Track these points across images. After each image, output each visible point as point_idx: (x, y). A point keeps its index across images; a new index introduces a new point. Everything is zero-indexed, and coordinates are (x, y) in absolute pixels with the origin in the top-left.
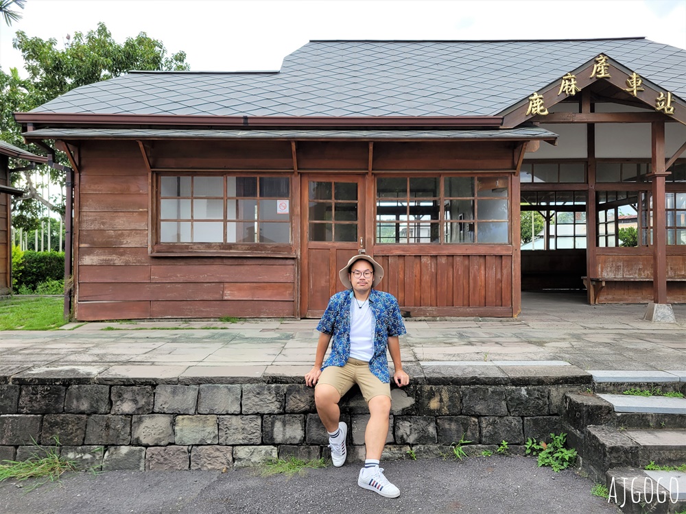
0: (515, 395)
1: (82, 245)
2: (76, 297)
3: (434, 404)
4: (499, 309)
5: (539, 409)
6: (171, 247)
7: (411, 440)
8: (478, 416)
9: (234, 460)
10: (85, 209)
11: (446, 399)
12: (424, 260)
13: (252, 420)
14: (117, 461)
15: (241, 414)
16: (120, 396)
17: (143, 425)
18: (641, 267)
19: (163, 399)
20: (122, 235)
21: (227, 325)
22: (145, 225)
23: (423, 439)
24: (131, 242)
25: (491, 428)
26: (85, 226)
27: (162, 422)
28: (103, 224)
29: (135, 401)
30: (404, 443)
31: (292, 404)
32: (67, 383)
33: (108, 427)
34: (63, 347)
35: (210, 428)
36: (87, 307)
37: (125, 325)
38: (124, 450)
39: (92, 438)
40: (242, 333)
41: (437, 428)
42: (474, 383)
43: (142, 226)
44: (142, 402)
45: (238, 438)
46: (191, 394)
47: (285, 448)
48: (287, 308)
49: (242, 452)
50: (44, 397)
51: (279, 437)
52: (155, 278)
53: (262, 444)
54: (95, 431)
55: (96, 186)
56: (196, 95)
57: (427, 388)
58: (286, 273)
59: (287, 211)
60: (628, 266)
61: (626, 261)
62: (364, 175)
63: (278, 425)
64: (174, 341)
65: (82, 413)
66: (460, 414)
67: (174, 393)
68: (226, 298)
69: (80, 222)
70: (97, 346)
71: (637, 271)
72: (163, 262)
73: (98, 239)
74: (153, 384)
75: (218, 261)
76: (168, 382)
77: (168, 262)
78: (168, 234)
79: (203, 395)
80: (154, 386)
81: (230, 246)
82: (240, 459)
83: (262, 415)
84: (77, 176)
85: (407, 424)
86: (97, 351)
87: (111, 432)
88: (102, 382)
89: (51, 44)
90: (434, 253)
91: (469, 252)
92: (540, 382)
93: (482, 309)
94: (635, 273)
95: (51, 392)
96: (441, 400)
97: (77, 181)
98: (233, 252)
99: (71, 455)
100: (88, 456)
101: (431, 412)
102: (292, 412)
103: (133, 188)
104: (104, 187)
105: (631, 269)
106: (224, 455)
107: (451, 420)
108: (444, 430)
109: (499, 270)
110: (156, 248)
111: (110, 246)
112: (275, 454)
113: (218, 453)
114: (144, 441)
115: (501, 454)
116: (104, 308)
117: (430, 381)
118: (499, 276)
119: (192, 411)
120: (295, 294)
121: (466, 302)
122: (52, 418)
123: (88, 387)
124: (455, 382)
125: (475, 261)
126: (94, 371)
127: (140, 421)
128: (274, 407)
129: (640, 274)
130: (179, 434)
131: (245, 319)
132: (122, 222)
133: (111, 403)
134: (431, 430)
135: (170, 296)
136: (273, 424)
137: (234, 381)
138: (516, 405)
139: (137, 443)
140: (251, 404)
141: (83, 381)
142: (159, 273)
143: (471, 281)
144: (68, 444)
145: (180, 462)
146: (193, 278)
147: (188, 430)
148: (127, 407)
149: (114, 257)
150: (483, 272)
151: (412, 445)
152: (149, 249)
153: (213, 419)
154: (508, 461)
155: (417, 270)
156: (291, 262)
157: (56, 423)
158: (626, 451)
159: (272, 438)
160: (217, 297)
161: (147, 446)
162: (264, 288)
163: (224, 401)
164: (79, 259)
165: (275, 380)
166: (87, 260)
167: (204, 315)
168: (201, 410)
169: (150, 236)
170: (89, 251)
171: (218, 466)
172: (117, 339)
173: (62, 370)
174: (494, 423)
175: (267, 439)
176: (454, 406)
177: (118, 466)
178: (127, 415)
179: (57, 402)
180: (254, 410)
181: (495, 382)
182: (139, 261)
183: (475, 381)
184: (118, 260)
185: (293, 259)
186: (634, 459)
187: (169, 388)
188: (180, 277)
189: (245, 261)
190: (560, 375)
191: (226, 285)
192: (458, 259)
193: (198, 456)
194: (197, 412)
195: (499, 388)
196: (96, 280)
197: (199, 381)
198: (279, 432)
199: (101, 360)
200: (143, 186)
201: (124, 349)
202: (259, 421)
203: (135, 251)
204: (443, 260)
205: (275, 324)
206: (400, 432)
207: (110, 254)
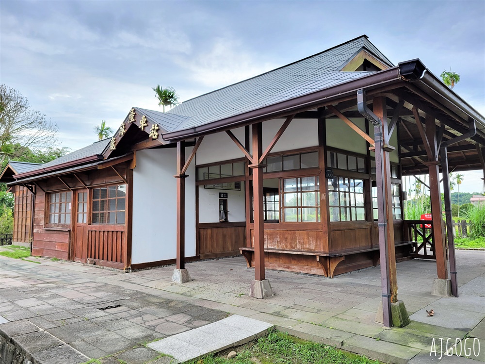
1: (35, 225)
4: (120, 264)
10: (36, 210)
18: (278, 239)
20: (40, 220)
24: (42, 223)
26: (35, 216)
28: (38, 215)
43: (44, 216)
48: (67, 256)
52: (45, 239)
55: (37, 201)
58: (68, 239)
60: (270, 239)
61: (269, 234)
68: (56, 249)
71: (276, 243)
72: (46, 232)
73: (37, 222)
75: (55, 232)
84: (35, 196)
94: (275, 245)
103: (43, 200)
105: (273, 241)
110: (46, 226)
111: (39, 225)
116: (36, 250)
120: (68, 249)
129: (278, 246)
131: (59, 260)
132: (41, 215)
135: (47, 247)
156: (68, 233)
162: (63, 245)
166: (35, 231)
167: (52, 256)
182: (43, 232)
184: (39, 231)
188: (49, 239)
191: (57, 243)
196: (36, 239)
203: (42, 227)
207: (39, 228)
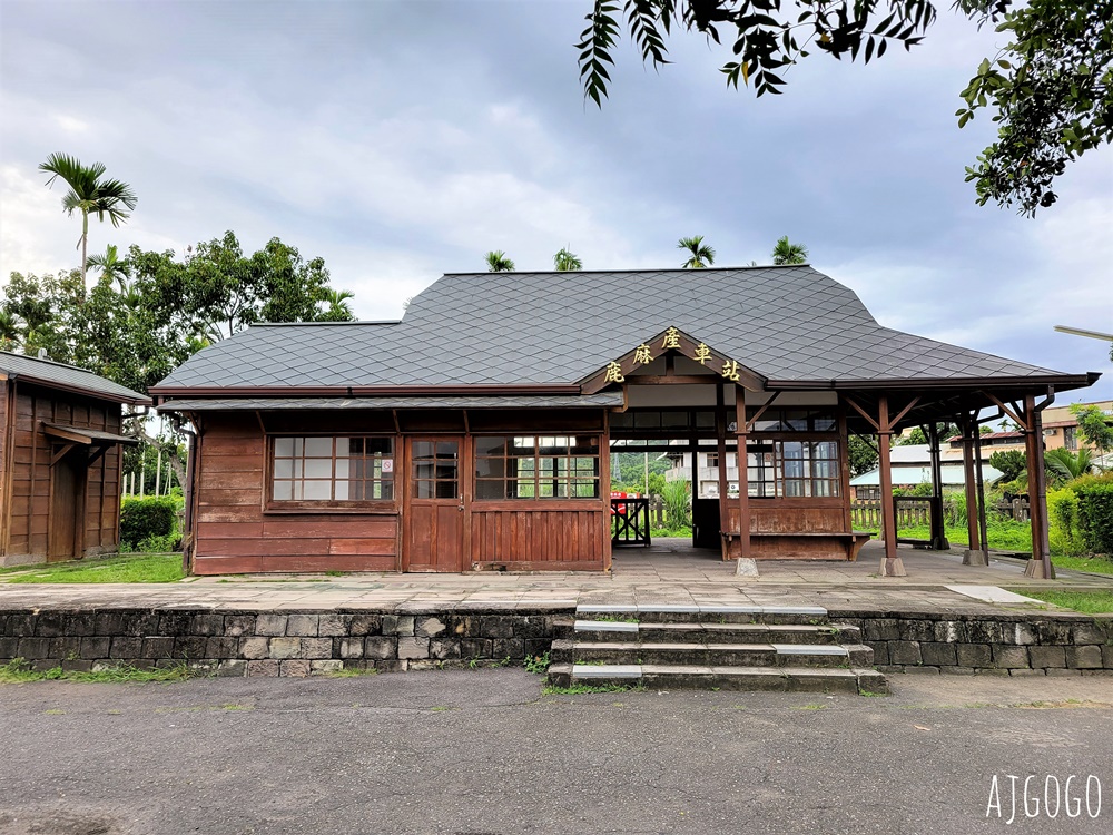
0: (519, 622)
1: (201, 504)
2: (195, 552)
3: (459, 629)
4: (591, 563)
5: (536, 633)
6: (283, 504)
7: (441, 656)
8: (492, 638)
9: (311, 670)
10: (205, 470)
11: (468, 626)
12: (519, 515)
13: (326, 641)
14: (228, 670)
15: (318, 636)
16: (231, 623)
17: (246, 644)
19: (262, 625)
20: (237, 494)
21: (332, 578)
22: (259, 484)
23: (451, 655)
24: (246, 501)
25: (500, 647)
26: (204, 486)
27: (261, 642)
28: (221, 483)
29: (242, 627)
30: (436, 658)
31: (355, 630)
32: (194, 613)
33: (222, 645)
34: (187, 593)
35: (295, 647)
36: (205, 562)
37: (238, 579)
38: (233, 662)
39: (211, 654)
40: (340, 584)
41: (461, 647)
42: (490, 614)
43: (257, 485)
44: (247, 628)
45: (315, 654)
46: (282, 622)
47: (349, 662)
48: (390, 562)
49: (317, 664)
50: (177, 624)
51: (344, 654)
52: (267, 534)
53: (333, 658)
54: (213, 648)
55: (215, 450)
56: (311, 359)
57: (455, 617)
58: (389, 530)
59: (391, 470)
60: (762, 519)
62: (463, 435)
63: (344, 644)
64: (278, 589)
65: (204, 635)
66: (479, 636)
67: (270, 621)
68: (332, 553)
69: (200, 482)
70: (214, 592)
71: (772, 524)
72: (274, 519)
73: (216, 497)
74: (255, 614)
75: (325, 518)
76: (266, 613)
77: (279, 519)
78: (281, 493)
79: (291, 622)
80: (256, 616)
81: (338, 504)
82: (315, 669)
83: (333, 637)
84: (199, 439)
85: (439, 644)
86: (214, 595)
87: (224, 649)
88: (218, 612)
89: (168, 256)
90: (529, 509)
91: (562, 508)
92: (538, 612)
93: (575, 563)
94: (770, 527)
95: (182, 620)
96: (465, 627)
97: (199, 444)
98: (340, 510)
99: (195, 666)
100: (207, 667)
101: (457, 635)
102: (355, 635)
103: (250, 450)
104: (224, 449)
105: (766, 523)
106: (304, 667)
107: (471, 641)
108: (466, 648)
109: (591, 525)
110: (268, 506)
111: (227, 504)
112: (341, 666)
113: (300, 665)
114: (247, 656)
115: (506, 666)
116: (219, 563)
117: (458, 612)
118: (591, 531)
119: (283, 634)
120: (397, 549)
121: (560, 557)
122: (182, 639)
123: (209, 616)
124: (476, 612)
125: (569, 516)
126: (213, 606)
127: (245, 641)
128: (342, 632)
130: (272, 651)
131: (350, 574)
132: (238, 482)
133: (224, 629)
134: (457, 648)
135: (281, 551)
136: (341, 644)
137: (314, 612)
138: (520, 630)
139: (242, 657)
140: (326, 629)
141: (205, 612)
142: (271, 530)
143: (565, 536)
144: (193, 658)
145: (272, 671)
146: (302, 534)
147: (279, 648)
148: (236, 631)
149: (230, 514)
150: (576, 527)
151: (441, 660)
152: (263, 508)
153: (297, 640)
154: (508, 669)
155: (513, 526)
156: (394, 518)
157: (185, 643)
158: (564, 652)
159: (340, 655)
160: (324, 552)
161: (249, 660)
162: (367, 543)
163: (306, 626)
164: (199, 517)
165: (344, 611)
166: (206, 518)
167: (311, 569)
168: (289, 633)
169: (263, 494)
170: (208, 509)
171: (300, 674)
172: (230, 589)
173: (190, 605)
174: (503, 643)
175: (336, 655)
176: (475, 631)
177: (228, 674)
178: (235, 637)
179: (186, 627)
180: (327, 634)
181: (505, 612)
182: (252, 518)
183: (490, 612)
184: (233, 518)
185: (395, 515)
186: (569, 657)
187: (266, 617)
188: (290, 534)
189: (351, 518)
190: (552, 607)
191: (333, 540)
192: (552, 514)
193: (286, 667)
194: (286, 635)
195: (508, 617)
196: (213, 537)
197: (288, 612)
198: (345, 650)
199: (217, 600)
200: (260, 447)
201: (235, 594)
202: (331, 642)
203: (249, 508)
204: (538, 516)
205: (377, 577)
206: (433, 651)
207: (227, 511)
